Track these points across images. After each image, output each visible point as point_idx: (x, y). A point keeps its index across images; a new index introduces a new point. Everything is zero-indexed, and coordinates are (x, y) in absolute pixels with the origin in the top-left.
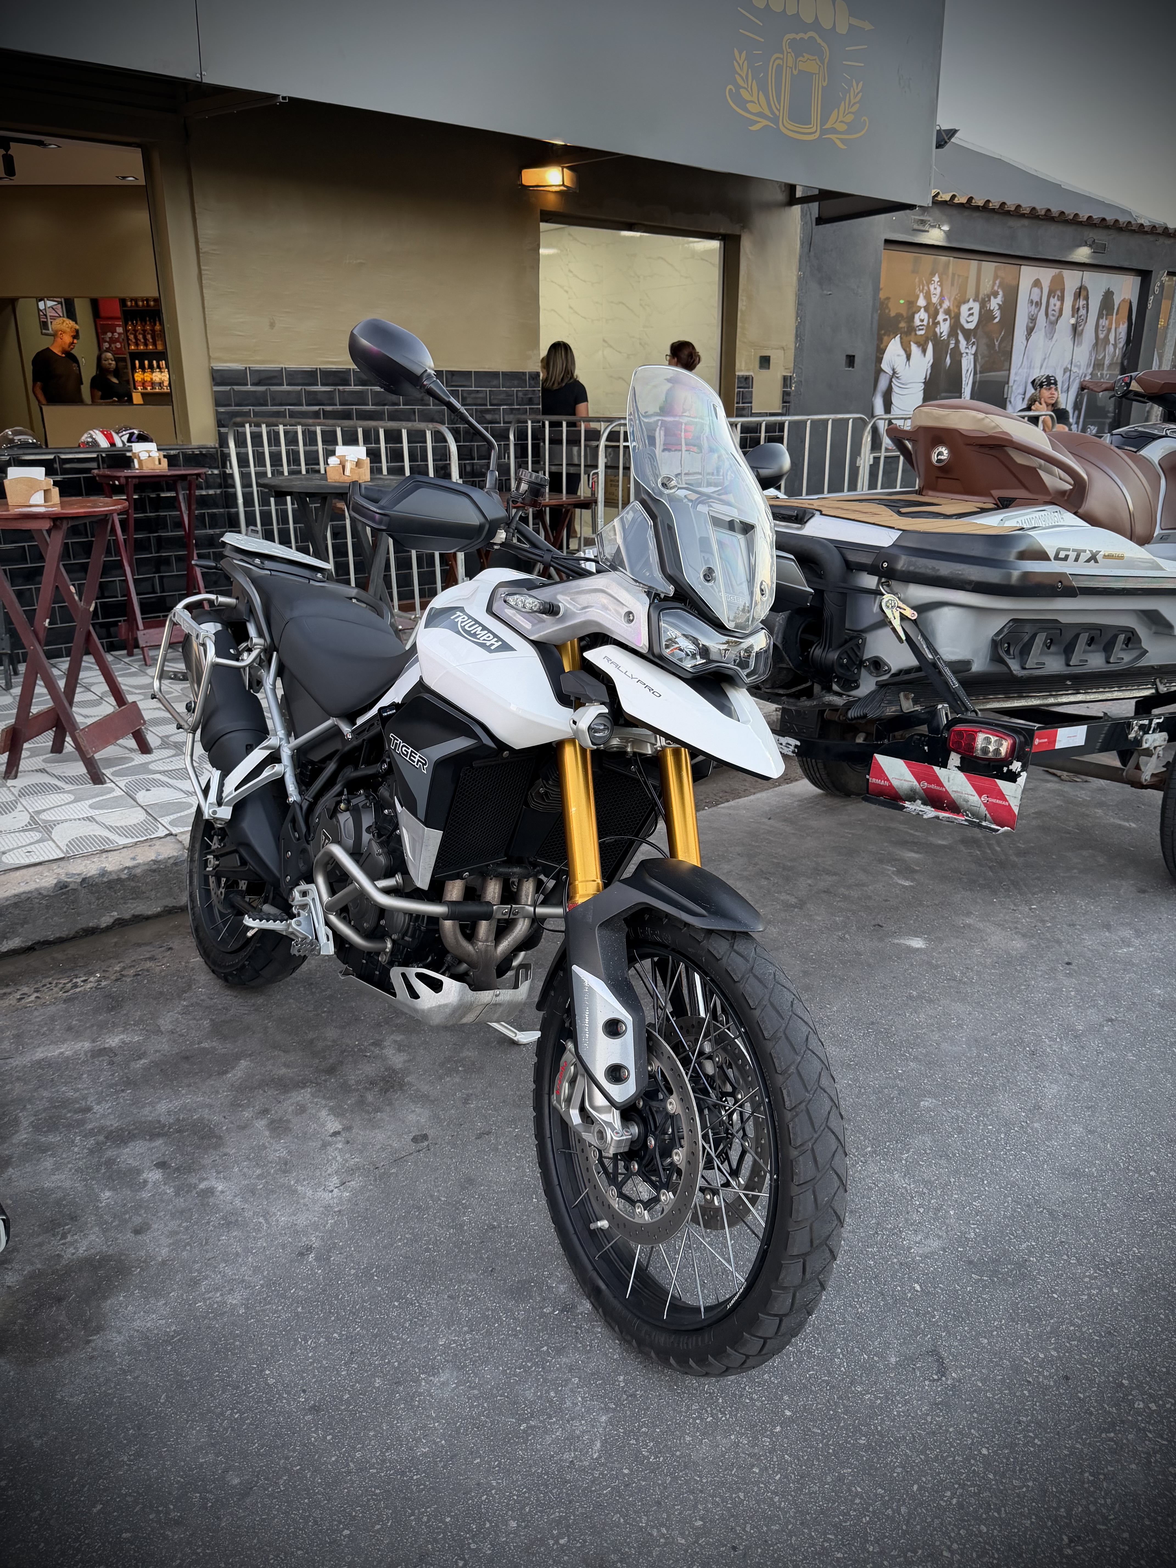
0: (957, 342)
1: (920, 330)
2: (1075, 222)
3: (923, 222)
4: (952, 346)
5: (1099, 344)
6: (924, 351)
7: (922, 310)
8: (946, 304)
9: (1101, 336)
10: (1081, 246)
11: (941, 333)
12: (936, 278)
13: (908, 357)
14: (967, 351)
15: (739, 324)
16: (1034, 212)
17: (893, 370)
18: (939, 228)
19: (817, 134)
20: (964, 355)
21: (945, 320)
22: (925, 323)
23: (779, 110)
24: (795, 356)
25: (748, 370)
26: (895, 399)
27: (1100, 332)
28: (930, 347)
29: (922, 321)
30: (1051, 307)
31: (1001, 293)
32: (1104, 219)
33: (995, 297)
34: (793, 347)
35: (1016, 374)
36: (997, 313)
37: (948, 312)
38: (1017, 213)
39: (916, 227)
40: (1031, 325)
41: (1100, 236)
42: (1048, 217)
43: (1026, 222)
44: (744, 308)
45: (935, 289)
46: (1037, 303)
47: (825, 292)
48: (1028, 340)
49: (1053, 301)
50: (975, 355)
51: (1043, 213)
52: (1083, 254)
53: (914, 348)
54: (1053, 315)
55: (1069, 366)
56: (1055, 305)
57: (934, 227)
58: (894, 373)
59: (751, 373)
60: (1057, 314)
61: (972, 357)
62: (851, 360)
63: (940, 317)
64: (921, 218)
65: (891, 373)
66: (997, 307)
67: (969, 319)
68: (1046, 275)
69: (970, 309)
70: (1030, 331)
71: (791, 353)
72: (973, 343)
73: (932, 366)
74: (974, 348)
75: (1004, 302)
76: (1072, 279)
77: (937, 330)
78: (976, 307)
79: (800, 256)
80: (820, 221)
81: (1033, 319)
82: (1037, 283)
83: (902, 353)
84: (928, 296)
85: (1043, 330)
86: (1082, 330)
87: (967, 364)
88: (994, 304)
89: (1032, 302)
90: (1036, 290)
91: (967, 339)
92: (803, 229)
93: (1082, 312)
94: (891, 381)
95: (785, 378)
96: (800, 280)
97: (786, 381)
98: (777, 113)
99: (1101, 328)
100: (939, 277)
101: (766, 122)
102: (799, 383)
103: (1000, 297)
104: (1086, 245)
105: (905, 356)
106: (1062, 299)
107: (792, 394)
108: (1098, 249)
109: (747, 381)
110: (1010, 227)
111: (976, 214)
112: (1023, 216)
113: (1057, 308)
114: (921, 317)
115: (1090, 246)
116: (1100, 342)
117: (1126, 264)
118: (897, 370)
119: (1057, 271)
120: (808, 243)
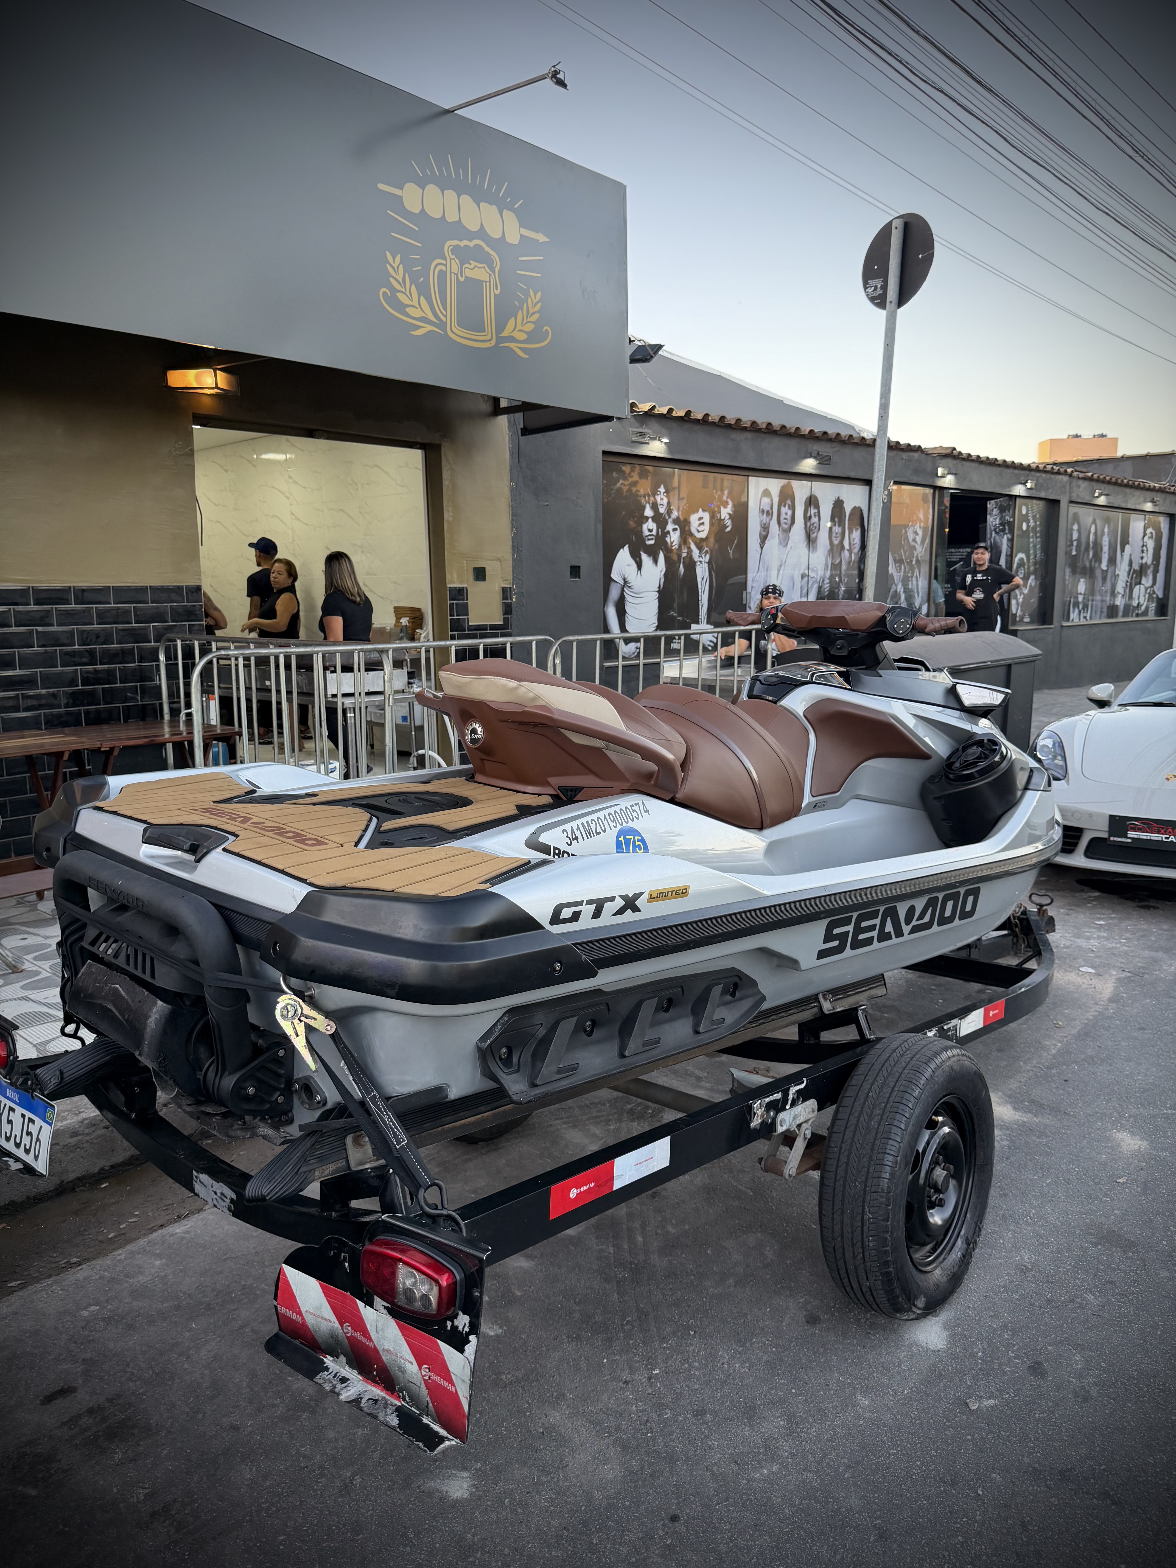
0: (690, 551)
1: (649, 539)
2: (797, 434)
3: (642, 434)
4: (684, 555)
5: (836, 549)
6: (656, 561)
7: (650, 520)
8: (675, 514)
9: (836, 542)
10: (806, 457)
11: (672, 543)
12: (662, 489)
13: (639, 566)
14: (701, 559)
15: (446, 535)
16: (755, 426)
17: (624, 579)
18: (660, 440)
19: (493, 342)
20: (698, 563)
21: (675, 530)
22: (654, 533)
23: (446, 316)
24: (513, 567)
25: (461, 582)
26: (628, 608)
27: (834, 539)
28: (661, 557)
29: (650, 531)
30: (783, 516)
31: (730, 503)
32: (825, 433)
33: (725, 507)
34: (511, 558)
35: (753, 581)
36: (729, 523)
37: (676, 521)
38: (737, 426)
39: (634, 439)
40: (764, 533)
41: (825, 449)
42: (769, 430)
43: (749, 435)
44: (451, 519)
45: (662, 499)
46: (768, 512)
47: (542, 503)
48: (762, 548)
49: (784, 510)
50: (709, 563)
51: (764, 426)
52: (809, 465)
53: (644, 556)
54: (786, 523)
55: (806, 572)
56: (786, 514)
57: (654, 439)
58: (626, 582)
59: (465, 585)
60: (789, 522)
61: (706, 565)
62: (575, 571)
63: (670, 527)
64: (640, 430)
65: (622, 582)
66: (728, 517)
67: (700, 528)
68: (774, 485)
69: (700, 519)
70: (764, 539)
71: (509, 564)
72: (706, 552)
73: (665, 574)
74: (708, 557)
75: (735, 512)
76: (801, 489)
77: (668, 539)
78: (706, 517)
79: (511, 467)
80: (525, 431)
81: (765, 528)
82: (767, 493)
83: (632, 562)
84: (655, 507)
85: (777, 538)
86: (816, 537)
87: (702, 572)
88: (725, 513)
89: (763, 511)
90: (766, 500)
91: (700, 548)
92: (511, 439)
93: (815, 520)
94: (623, 591)
95: (504, 590)
96: (512, 490)
97: (506, 592)
98: (444, 319)
99: (834, 535)
100: (665, 487)
101: (430, 328)
102: (520, 594)
103: (730, 506)
104: (811, 456)
105: (635, 566)
106: (793, 508)
107: (513, 606)
108: (823, 460)
109: (460, 593)
110: (733, 440)
111: (698, 428)
112: (745, 429)
113: (789, 517)
114: (649, 527)
115: (815, 458)
116: (835, 548)
117: (852, 474)
118: (629, 579)
119: (785, 481)
120: (517, 454)
